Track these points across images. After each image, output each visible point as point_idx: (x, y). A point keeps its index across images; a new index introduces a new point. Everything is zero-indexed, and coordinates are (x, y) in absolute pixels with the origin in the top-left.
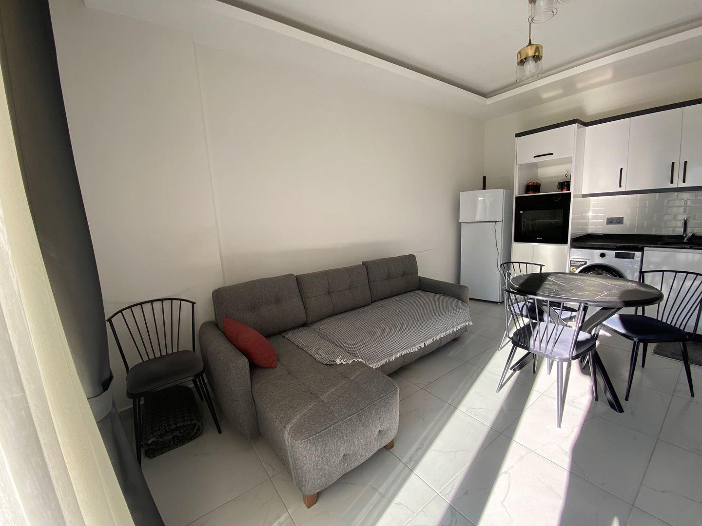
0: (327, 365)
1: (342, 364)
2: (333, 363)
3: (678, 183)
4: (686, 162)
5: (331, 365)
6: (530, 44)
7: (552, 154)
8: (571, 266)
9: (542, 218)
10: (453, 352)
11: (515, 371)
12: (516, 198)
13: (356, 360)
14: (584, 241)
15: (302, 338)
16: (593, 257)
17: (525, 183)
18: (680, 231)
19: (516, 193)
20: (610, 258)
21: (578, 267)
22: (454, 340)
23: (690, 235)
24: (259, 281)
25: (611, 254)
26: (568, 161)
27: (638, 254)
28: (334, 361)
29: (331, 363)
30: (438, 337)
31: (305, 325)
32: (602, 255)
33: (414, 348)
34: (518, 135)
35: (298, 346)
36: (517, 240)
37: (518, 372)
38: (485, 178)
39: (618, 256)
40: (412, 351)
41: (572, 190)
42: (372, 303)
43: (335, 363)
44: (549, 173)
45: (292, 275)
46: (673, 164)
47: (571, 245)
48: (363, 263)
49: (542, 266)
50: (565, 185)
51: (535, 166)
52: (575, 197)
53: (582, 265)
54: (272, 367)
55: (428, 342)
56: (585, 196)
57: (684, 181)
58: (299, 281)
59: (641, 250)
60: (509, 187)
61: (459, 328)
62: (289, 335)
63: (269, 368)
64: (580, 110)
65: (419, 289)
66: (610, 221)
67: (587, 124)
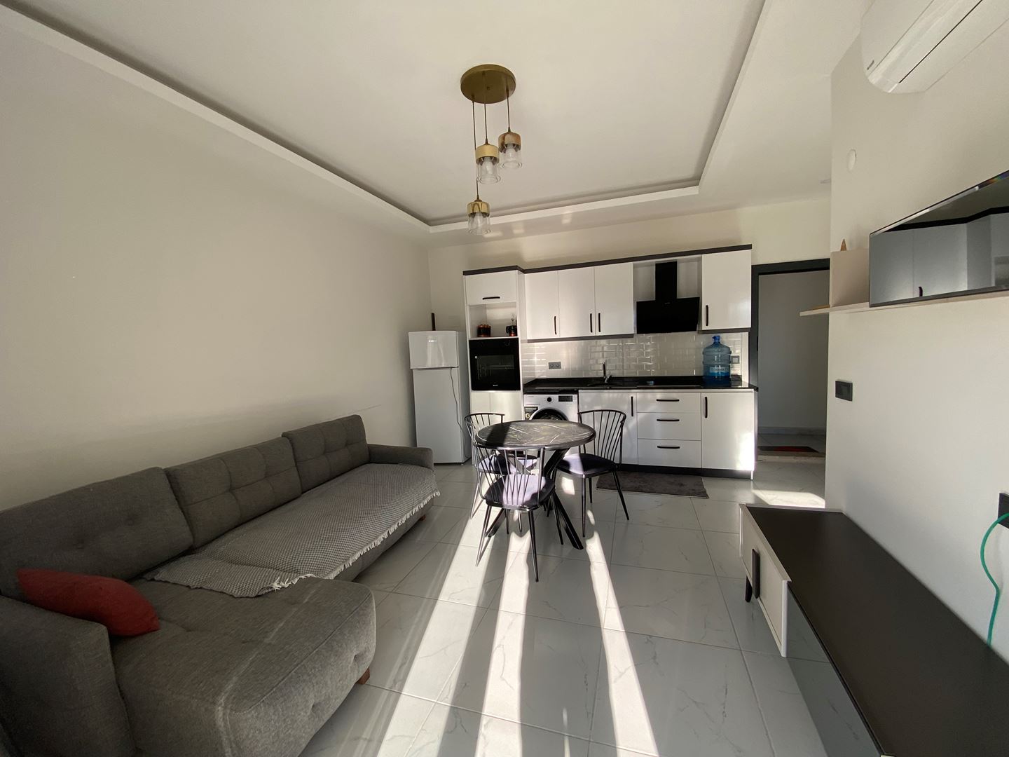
0: (257, 596)
1: (283, 588)
2: (267, 591)
3: (596, 333)
4: (599, 314)
6: (478, 199)
7: (499, 298)
8: (526, 413)
9: (497, 364)
10: (421, 536)
11: (490, 537)
12: (470, 341)
13: (303, 577)
14: (535, 386)
15: (190, 573)
16: (542, 402)
17: (476, 325)
18: (601, 374)
19: (469, 336)
20: (555, 403)
21: (532, 413)
22: (420, 521)
23: (608, 377)
25: (555, 397)
26: (513, 305)
27: (575, 396)
28: (268, 588)
29: (264, 592)
30: (404, 519)
31: (190, 551)
32: (549, 400)
33: (376, 541)
34: (466, 273)
35: (188, 586)
36: (476, 388)
37: (493, 537)
38: (433, 315)
39: (561, 399)
40: (373, 546)
41: (519, 336)
42: (303, 493)
43: (270, 590)
44: (498, 315)
46: (591, 315)
47: (524, 391)
48: (284, 435)
49: (502, 415)
50: (512, 329)
51: (484, 307)
52: (522, 342)
53: (535, 411)
54: (151, 629)
55: (392, 530)
56: (530, 341)
57: (600, 331)
59: (576, 392)
60: (461, 329)
61: (426, 502)
62: (162, 574)
64: (518, 256)
65: (370, 462)
66: (553, 366)
67: (525, 271)
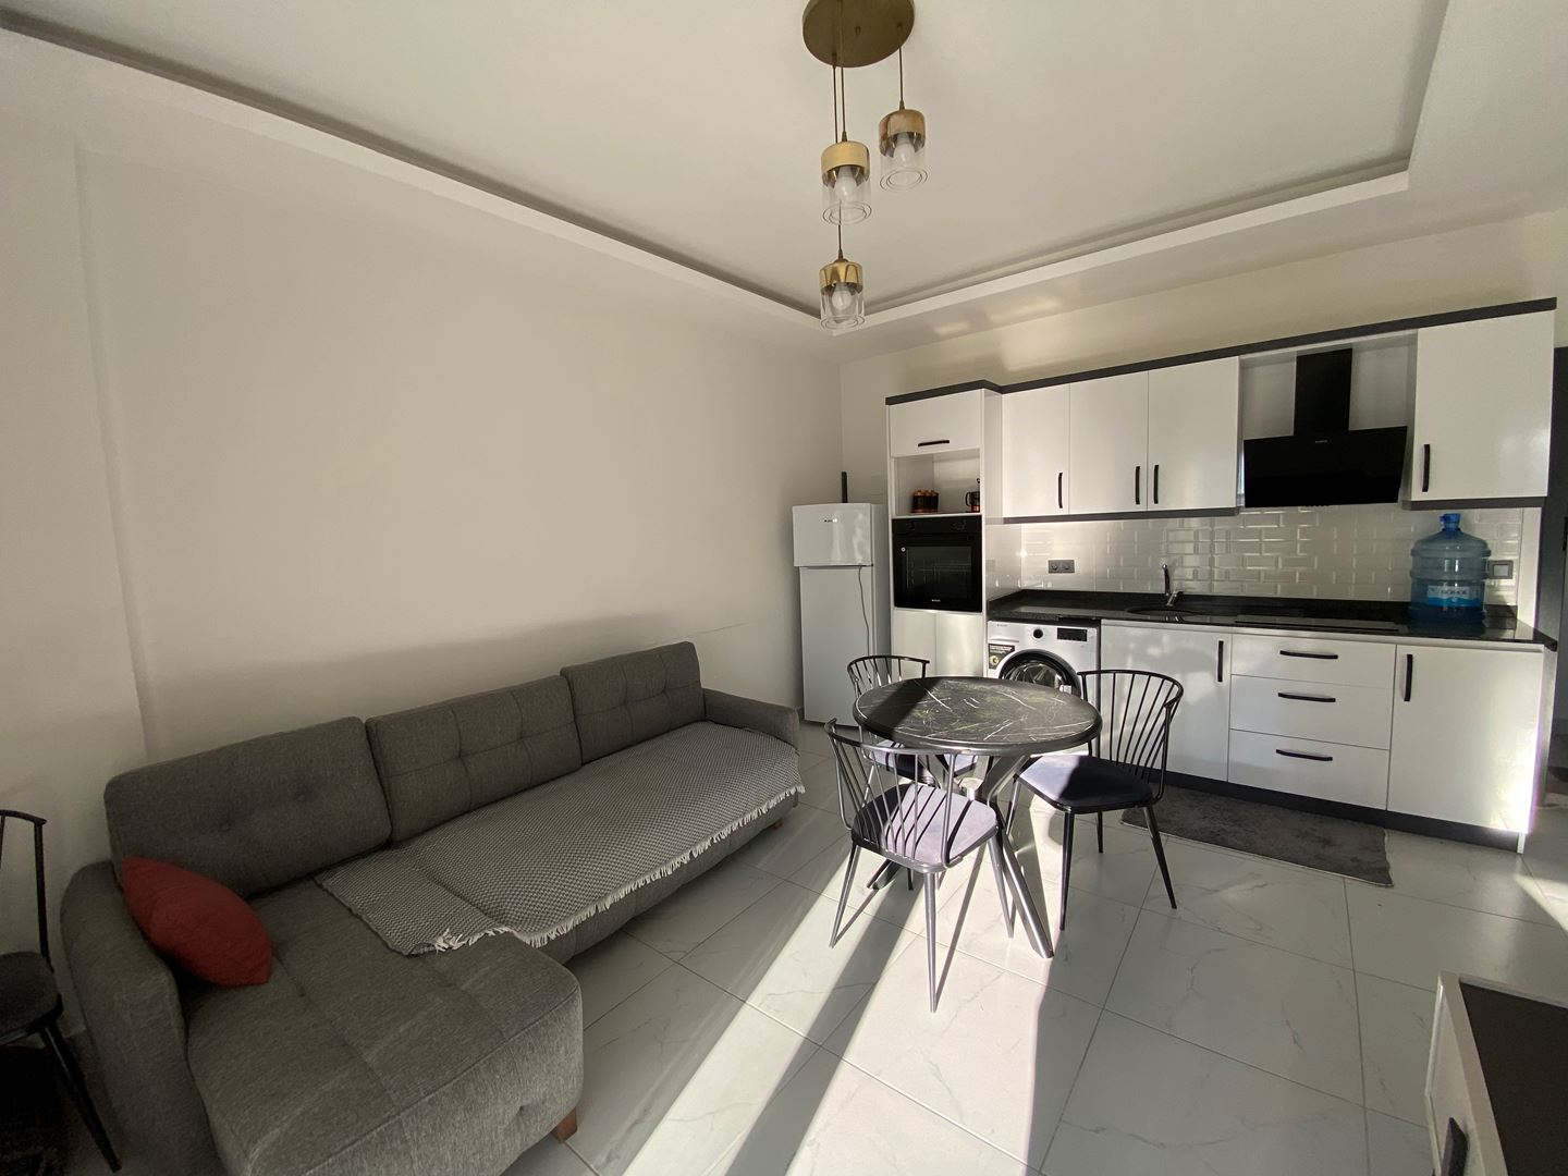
0: (410, 956)
1: (450, 948)
2: (426, 949)
3: (1148, 505)
4: (1157, 467)
5: (422, 957)
6: (841, 259)
7: (948, 442)
8: (990, 654)
9: (941, 561)
10: (767, 860)
12: (893, 521)
13: (491, 933)
14: (1013, 605)
15: (359, 887)
16: (1021, 636)
17: (909, 491)
18: (1160, 588)
19: (893, 512)
20: (1051, 642)
21: (1002, 656)
22: (770, 829)
23: (1175, 595)
24: (247, 745)
25: (1051, 631)
26: (974, 455)
27: (1092, 632)
28: (429, 945)
29: (421, 951)
30: (726, 832)
31: (389, 844)
32: (1038, 634)
33: (664, 869)
34: (891, 401)
35: (350, 910)
36: (900, 603)
38: (844, 475)
39: (1062, 635)
40: (658, 876)
41: (983, 512)
42: (583, 764)
43: (431, 949)
44: (950, 474)
45: (352, 721)
46: (1138, 468)
47: (988, 613)
48: (564, 673)
49: (925, 662)
50: (974, 498)
51: (930, 459)
52: (990, 521)
53: (1008, 653)
54: (253, 980)
55: (699, 849)
56: (1008, 521)
57: (1156, 502)
58: (372, 734)
59: (1096, 623)
60: (879, 499)
61: (773, 803)
62: (332, 882)
63: (243, 986)
65: (703, 720)
66: (1055, 567)
67: (1002, 390)
